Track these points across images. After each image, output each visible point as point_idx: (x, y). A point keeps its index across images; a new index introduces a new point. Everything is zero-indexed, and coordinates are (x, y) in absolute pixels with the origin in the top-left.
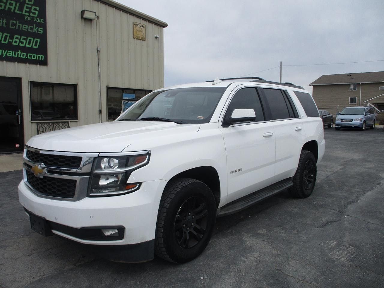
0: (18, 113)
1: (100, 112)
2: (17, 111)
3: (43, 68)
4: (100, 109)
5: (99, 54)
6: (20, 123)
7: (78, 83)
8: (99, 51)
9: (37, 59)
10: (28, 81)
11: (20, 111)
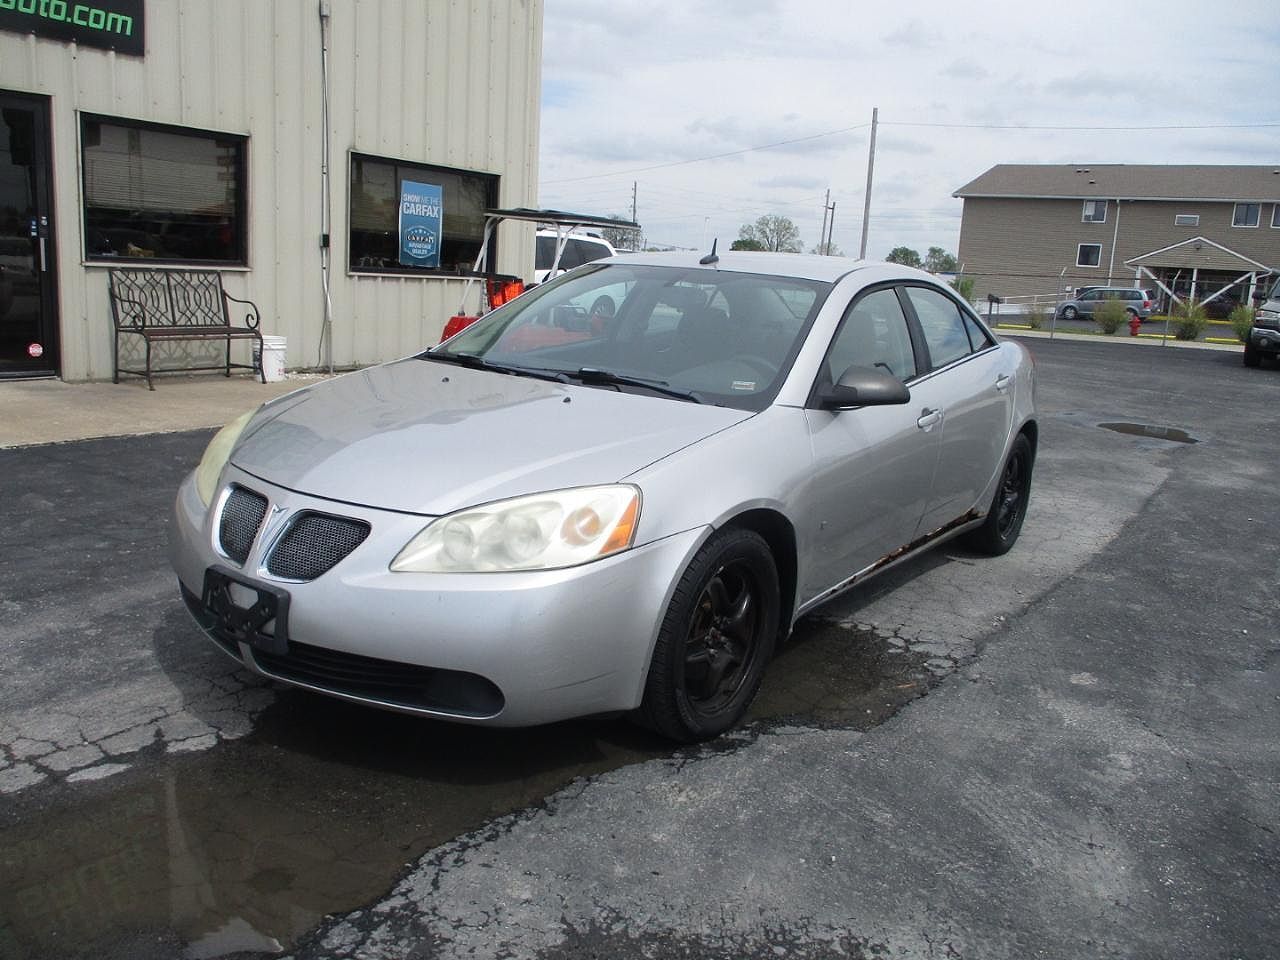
0: (37, 231)
1: (326, 241)
2: (34, 223)
3: (127, 66)
4: (325, 232)
5: (325, 28)
6: (44, 269)
7: (252, 132)
8: (326, 16)
10: (76, 111)
11: (44, 222)
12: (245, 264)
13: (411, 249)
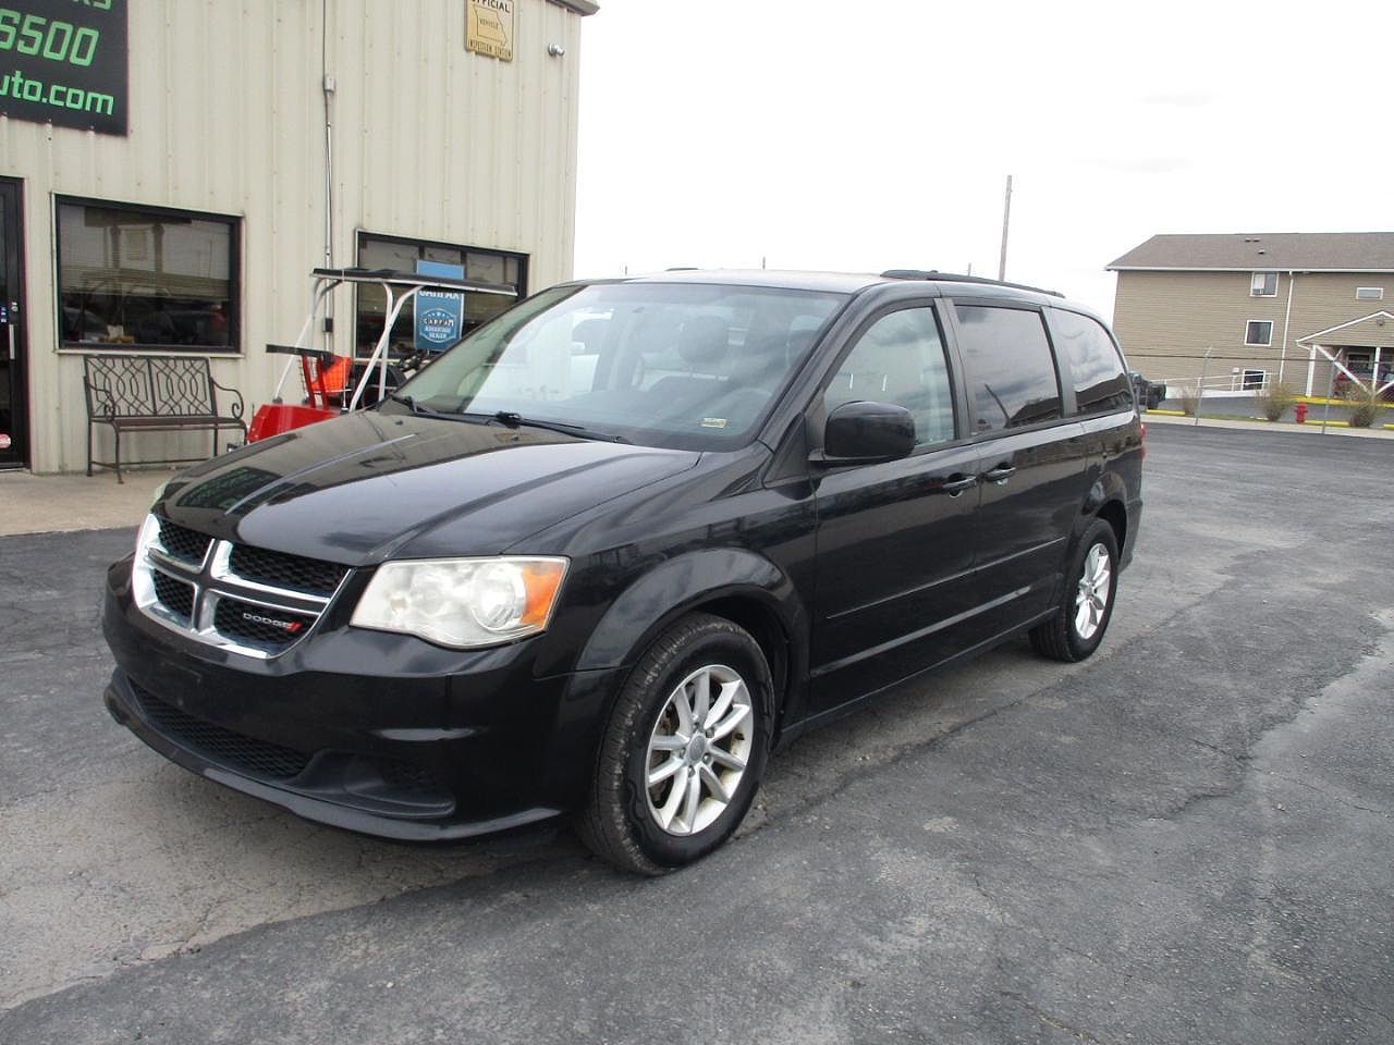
0: (7, 317)
1: (329, 325)
2: (3, 309)
3: (109, 144)
4: (328, 316)
5: (329, 102)
6: (12, 356)
7: (246, 212)
8: (330, 91)
9: (88, 108)
10: (51, 193)
11: (15, 308)
12: (238, 350)
13: (427, 333)
